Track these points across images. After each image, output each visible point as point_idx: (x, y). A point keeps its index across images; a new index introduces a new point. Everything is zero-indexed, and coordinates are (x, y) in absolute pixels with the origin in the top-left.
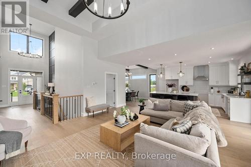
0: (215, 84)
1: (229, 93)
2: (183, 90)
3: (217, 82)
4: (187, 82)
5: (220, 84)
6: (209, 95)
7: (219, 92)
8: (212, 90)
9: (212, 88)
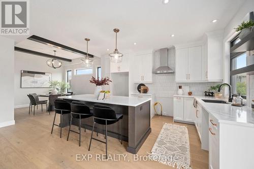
0: (185, 80)
1: (206, 95)
2: (140, 91)
3: (188, 76)
4: (143, 78)
5: (191, 80)
6: (175, 99)
7: (190, 94)
8: (180, 91)
9: (180, 87)
